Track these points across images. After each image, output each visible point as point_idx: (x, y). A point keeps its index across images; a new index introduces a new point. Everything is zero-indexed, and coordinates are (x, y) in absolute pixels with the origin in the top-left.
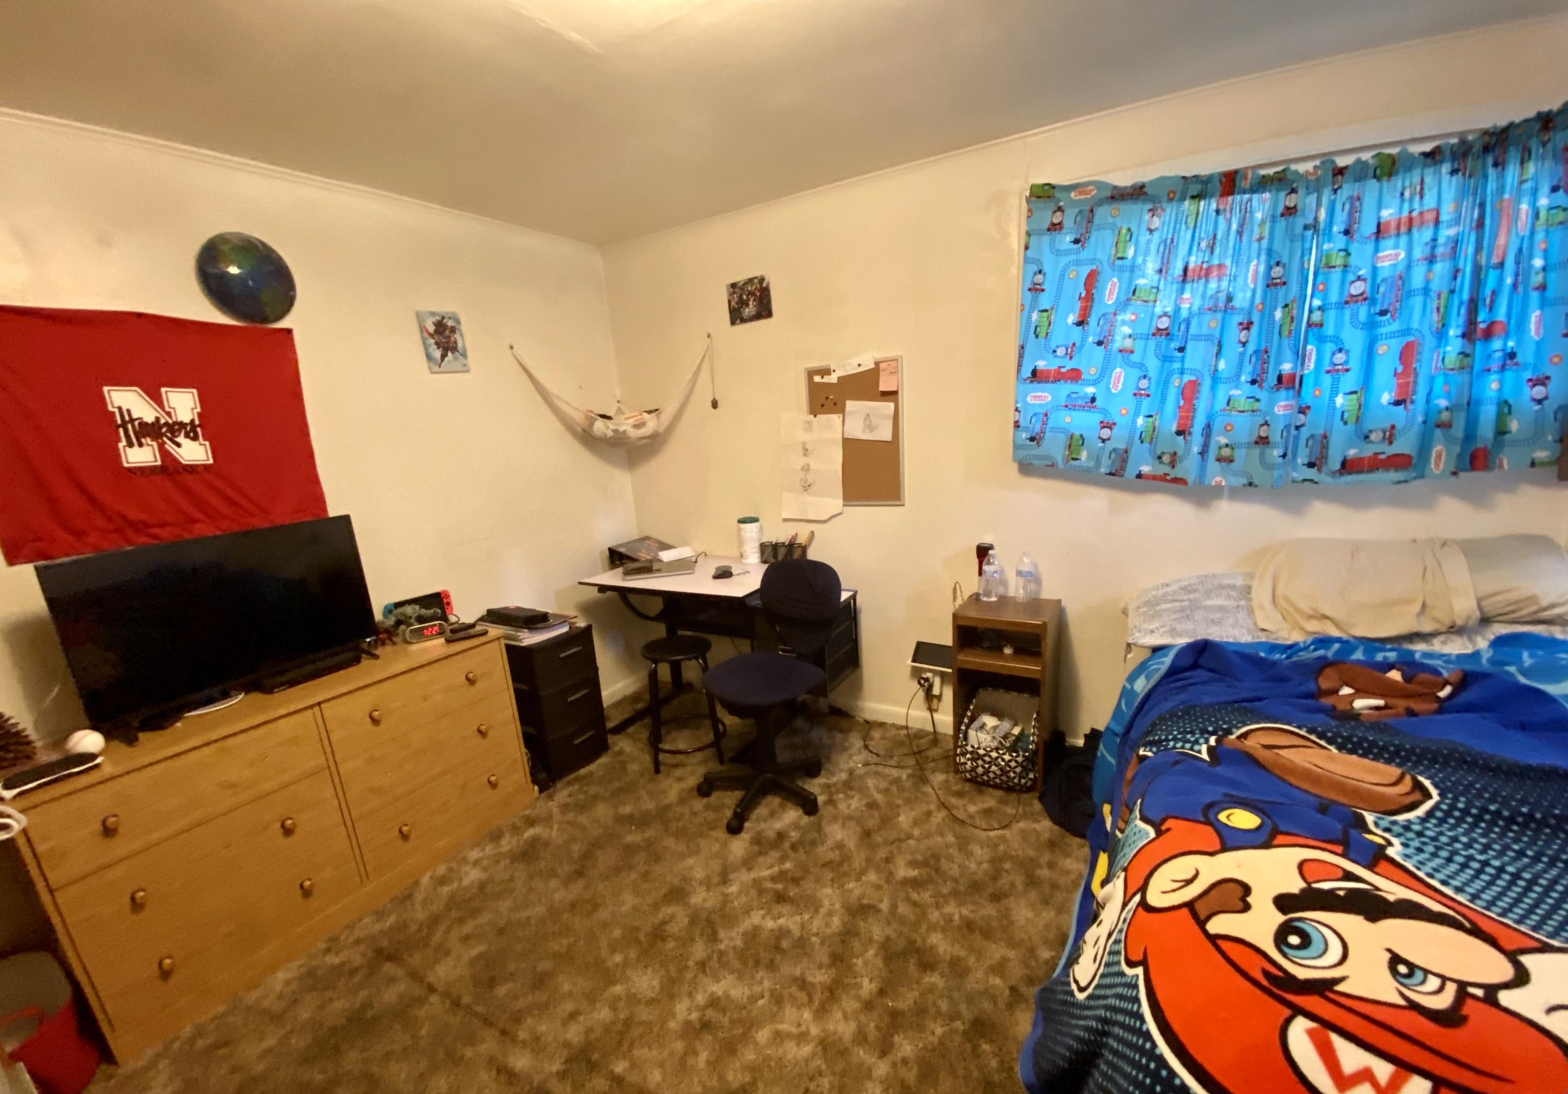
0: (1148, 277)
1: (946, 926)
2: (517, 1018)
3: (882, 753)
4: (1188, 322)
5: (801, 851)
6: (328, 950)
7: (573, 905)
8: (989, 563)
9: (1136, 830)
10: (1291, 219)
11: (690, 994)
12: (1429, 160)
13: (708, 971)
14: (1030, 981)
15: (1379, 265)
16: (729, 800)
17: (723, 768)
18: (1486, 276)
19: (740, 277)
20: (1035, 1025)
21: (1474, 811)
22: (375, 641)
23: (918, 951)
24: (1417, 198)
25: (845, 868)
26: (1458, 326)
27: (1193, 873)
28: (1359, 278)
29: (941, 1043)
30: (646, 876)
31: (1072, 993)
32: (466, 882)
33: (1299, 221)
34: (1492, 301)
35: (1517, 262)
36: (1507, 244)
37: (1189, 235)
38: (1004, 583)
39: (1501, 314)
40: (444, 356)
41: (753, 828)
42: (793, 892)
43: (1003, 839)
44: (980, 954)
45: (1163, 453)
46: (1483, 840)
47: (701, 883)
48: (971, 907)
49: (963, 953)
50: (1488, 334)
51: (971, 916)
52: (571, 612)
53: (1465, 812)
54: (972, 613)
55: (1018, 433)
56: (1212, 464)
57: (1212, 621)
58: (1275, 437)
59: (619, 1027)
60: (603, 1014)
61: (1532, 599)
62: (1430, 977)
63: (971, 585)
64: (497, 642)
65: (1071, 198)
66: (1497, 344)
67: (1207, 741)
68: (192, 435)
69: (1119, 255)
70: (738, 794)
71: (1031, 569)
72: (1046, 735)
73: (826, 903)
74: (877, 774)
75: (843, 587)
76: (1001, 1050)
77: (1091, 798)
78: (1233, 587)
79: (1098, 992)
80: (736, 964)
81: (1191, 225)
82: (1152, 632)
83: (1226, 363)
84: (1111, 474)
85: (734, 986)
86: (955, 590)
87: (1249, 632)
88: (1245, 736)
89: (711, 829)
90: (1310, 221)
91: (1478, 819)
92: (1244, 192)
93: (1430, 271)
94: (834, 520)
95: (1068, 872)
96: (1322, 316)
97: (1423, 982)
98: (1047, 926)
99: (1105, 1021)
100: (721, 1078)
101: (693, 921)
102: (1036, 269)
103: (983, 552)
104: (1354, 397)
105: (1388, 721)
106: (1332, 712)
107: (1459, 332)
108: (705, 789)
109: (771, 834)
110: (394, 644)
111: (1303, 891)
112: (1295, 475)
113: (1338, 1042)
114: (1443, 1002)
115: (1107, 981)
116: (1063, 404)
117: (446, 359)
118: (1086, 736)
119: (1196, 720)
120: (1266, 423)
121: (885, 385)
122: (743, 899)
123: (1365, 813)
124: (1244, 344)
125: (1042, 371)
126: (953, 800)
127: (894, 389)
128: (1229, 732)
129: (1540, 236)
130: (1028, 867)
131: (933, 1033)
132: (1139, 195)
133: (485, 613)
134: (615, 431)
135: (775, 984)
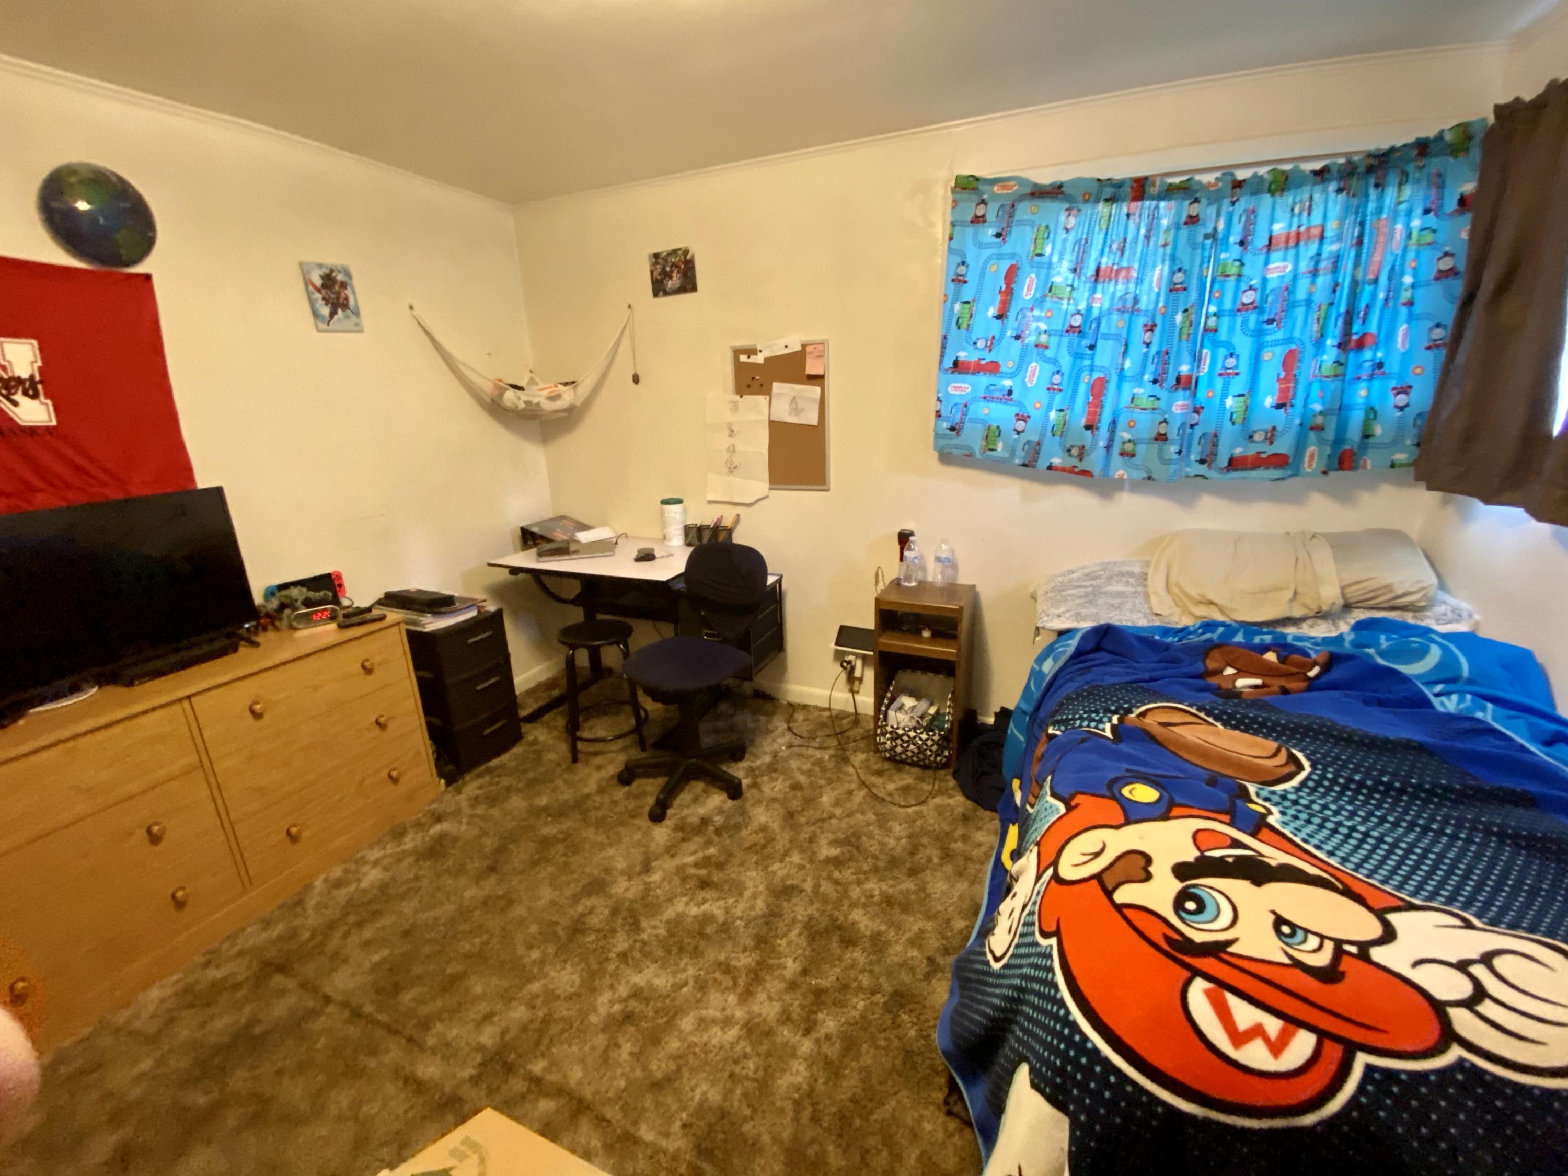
0: (1062, 275)
1: (867, 902)
2: (425, 1025)
3: (805, 734)
4: (1098, 320)
5: (726, 836)
6: (207, 965)
7: (485, 903)
8: (910, 549)
9: (1048, 806)
10: (1192, 227)
11: (612, 987)
12: (1318, 179)
13: (630, 961)
14: (946, 951)
15: (1269, 276)
16: (650, 788)
17: (644, 755)
18: (1362, 290)
19: (663, 247)
20: (951, 992)
21: (1341, 781)
22: (256, 627)
23: (840, 928)
24: (1305, 214)
25: (769, 850)
26: (1334, 337)
27: (1100, 846)
28: (1251, 288)
29: (863, 1017)
30: (565, 868)
31: (987, 963)
32: (364, 884)
33: (1201, 231)
34: (1366, 314)
35: (1390, 279)
36: (1381, 263)
37: (1102, 236)
38: (923, 569)
39: (1373, 328)
40: (333, 314)
41: (676, 814)
42: (716, 877)
43: (920, 815)
44: (898, 927)
45: (1072, 446)
46: (1350, 808)
47: (622, 873)
48: (891, 882)
49: (883, 928)
50: (1360, 345)
51: (891, 891)
52: (480, 596)
53: (1334, 782)
54: (893, 597)
55: (940, 422)
56: (1116, 458)
57: (1113, 606)
58: (1173, 434)
59: (537, 1025)
60: (519, 1013)
61: (1389, 588)
62: (1311, 937)
63: (893, 570)
64: (396, 629)
65: (993, 192)
66: (1368, 354)
67: (1110, 720)
68: (31, 392)
69: (1038, 251)
70: (661, 781)
71: (949, 555)
72: (960, 715)
73: (750, 884)
74: (800, 755)
75: (770, 570)
76: (918, 1019)
77: (1000, 772)
78: (1131, 574)
79: (1013, 961)
80: (660, 953)
81: (1104, 227)
82: (1059, 616)
83: (1132, 363)
84: (1024, 465)
85: (658, 976)
86: (877, 574)
87: (1145, 617)
88: (1143, 714)
89: (633, 817)
90: (1209, 230)
91: (1345, 788)
92: (1152, 198)
93: (1313, 283)
94: (760, 503)
95: (980, 845)
96: (1217, 322)
97: (1305, 941)
98: (961, 897)
99: (1020, 989)
100: (645, 1068)
101: (615, 912)
102: (959, 260)
103: (904, 538)
104: (1242, 399)
105: (1266, 698)
106: (1217, 691)
107: (1335, 343)
108: (626, 777)
109: (695, 820)
110: (277, 629)
111: (1197, 859)
112: (1188, 470)
113: (1232, 1000)
114: (1322, 959)
115: (1023, 951)
116: (982, 395)
117: (336, 317)
118: (996, 714)
119: (1099, 700)
120: (1165, 421)
121: (812, 368)
122: (666, 886)
123: (1249, 785)
124: (1148, 345)
125: (963, 362)
126: (874, 779)
127: (820, 372)
128: (1129, 711)
129: (1411, 255)
130: (942, 840)
131: (855, 1007)
132: (1058, 194)
133: (381, 595)
134: (527, 403)
135: (700, 969)
